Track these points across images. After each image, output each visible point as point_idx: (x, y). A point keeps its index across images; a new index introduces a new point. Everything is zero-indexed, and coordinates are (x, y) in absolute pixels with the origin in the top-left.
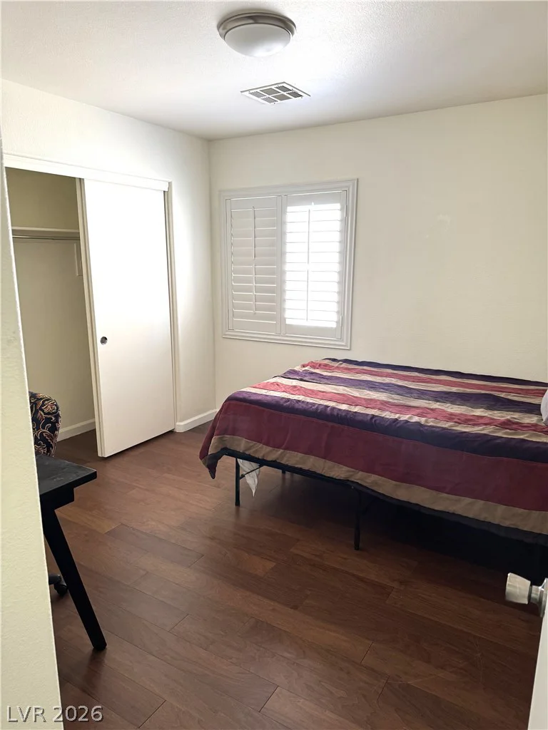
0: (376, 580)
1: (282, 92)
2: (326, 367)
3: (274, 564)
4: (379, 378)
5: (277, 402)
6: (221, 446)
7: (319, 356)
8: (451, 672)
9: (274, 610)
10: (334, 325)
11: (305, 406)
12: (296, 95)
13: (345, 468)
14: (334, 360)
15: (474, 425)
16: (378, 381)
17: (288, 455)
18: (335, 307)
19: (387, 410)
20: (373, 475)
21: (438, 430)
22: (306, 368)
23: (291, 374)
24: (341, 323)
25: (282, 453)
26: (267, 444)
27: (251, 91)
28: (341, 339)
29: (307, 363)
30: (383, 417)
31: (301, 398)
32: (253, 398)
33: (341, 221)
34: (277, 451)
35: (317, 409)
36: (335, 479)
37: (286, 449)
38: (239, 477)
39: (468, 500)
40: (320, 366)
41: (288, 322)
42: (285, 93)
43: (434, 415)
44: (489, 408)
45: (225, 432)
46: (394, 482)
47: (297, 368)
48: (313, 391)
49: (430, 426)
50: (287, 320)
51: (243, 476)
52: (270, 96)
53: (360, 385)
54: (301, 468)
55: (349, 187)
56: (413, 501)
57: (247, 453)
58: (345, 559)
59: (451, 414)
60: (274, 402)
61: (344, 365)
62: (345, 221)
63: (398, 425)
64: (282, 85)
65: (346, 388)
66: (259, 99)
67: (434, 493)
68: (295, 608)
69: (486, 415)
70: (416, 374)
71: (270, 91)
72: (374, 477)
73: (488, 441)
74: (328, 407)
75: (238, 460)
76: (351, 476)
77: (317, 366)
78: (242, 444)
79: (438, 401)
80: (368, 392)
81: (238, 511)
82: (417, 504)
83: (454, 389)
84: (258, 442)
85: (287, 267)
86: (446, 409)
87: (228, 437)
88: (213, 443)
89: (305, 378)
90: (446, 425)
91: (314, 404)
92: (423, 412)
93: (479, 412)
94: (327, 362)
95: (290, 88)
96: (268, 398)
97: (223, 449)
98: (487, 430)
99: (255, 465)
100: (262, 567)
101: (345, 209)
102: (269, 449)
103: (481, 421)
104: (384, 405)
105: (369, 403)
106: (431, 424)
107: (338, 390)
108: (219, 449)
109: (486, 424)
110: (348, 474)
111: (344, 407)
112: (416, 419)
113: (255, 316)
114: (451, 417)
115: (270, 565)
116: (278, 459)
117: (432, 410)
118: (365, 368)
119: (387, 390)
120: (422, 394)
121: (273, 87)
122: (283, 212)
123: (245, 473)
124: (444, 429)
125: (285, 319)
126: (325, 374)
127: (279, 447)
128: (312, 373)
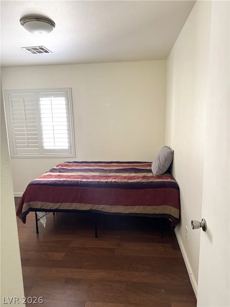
0: (108, 247)
1: (41, 50)
2: (67, 165)
3: (65, 253)
4: (92, 167)
5: (55, 182)
6: (29, 208)
7: (62, 161)
8: (146, 272)
9: (72, 272)
10: (67, 148)
11: (68, 182)
12: (46, 52)
13: (90, 205)
14: (69, 162)
15: (134, 179)
16: (91, 168)
17: (63, 205)
18: (67, 140)
19: (102, 179)
20: (101, 205)
21: (123, 183)
22: (59, 167)
23: (53, 170)
24: (70, 147)
25: (60, 204)
26: (52, 202)
27: (26, 48)
28: (71, 153)
29: (58, 165)
30: (102, 182)
31: (65, 179)
32: (42, 182)
33: (66, 104)
34: (57, 204)
35: (74, 182)
36: (85, 211)
37: (62, 202)
38: (37, 220)
39: (138, 207)
40: (65, 165)
41: (45, 148)
42: (42, 51)
43: (119, 178)
44: (135, 173)
45: (30, 201)
46: (110, 206)
47: (55, 167)
48: (68, 176)
49: (120, 182)
50: (45, 147)
51: (39, 219)
52: (35, 51)
53: (86, 171)
54: (69, 209)
55: (68, 91)
56: (118, 212)
57: (42, 208)
58: (94, 243)
59: (125, 177)
60: (53, 183)
61: (74, 164)
62: (67, 104)
63: (109, 184)
64: (41, 47)
65: (81, 173)
66: (29, 52)
67: (125, 207)
68: (81, 268)
69: (135, 175)
70: (104, 164)
71: (35, 49)
72: (102, 206)
73: (141, 184)
74: (78, 181)
75: (37, 212)
76: (92, 208)
77: (64, 166)
78: (38, 205)
79: (117, 173)
80: (91, 173)
81: (38, 236)
82: (120, 213)
83: (121, 168)
84: (47, 202)
85: (43, 124)
86: (122, 175)
87: (31, 203)
88: (24, 207)
89: (61, 171)
90: (126, 180)
91: (72, 181)
92: (115, 177)
93: (133, 174)
94: (67, 163)
95: (45, 49)
96: (49, 182)
97: (29, 209)
98: (139, 180)
99: (44, 213)
100: (59, 256)
101: (67, 100)
102: (53, 204)
103: (135, 177)
104: (100, 177)
105: (93, 177)
106: (120, 181)
107: (78, 174)
108: (27, 209)
109: (138, 178)
110: (91, 207)
111: (85, 180)
112: (114, 180)
113: (28, 146)
114: (125, 178)
115: (63, 254)
116: (58, 208)
117: (117, 176)
118: (84, 164)
119: (97, 171)
120: (111, 171)
121: (37, 48)
122: (38, 101)
123: (39, 218)
124: (125, 182)
125: (43, 147)
126: (69, 168)
127: (58, 202)
128: (63, 169)
